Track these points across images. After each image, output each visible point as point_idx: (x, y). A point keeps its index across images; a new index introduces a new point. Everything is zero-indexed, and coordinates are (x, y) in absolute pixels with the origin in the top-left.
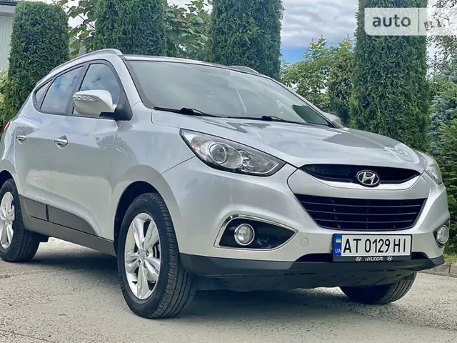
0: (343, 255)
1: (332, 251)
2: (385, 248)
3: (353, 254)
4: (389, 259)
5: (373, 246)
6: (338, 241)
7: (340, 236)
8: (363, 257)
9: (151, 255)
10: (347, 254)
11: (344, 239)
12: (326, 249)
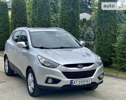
0: (73, 85)
1: (71, 84)
2: (84, 82)
3: (76, 84)
4: (85, 85)
5: (81, 82)
6: (72, 82)
7: (72, 80)
8: (79, 85)
9: (33, 83)
10: (74, 84)
11: (73, 81)
12: (69, 83)
